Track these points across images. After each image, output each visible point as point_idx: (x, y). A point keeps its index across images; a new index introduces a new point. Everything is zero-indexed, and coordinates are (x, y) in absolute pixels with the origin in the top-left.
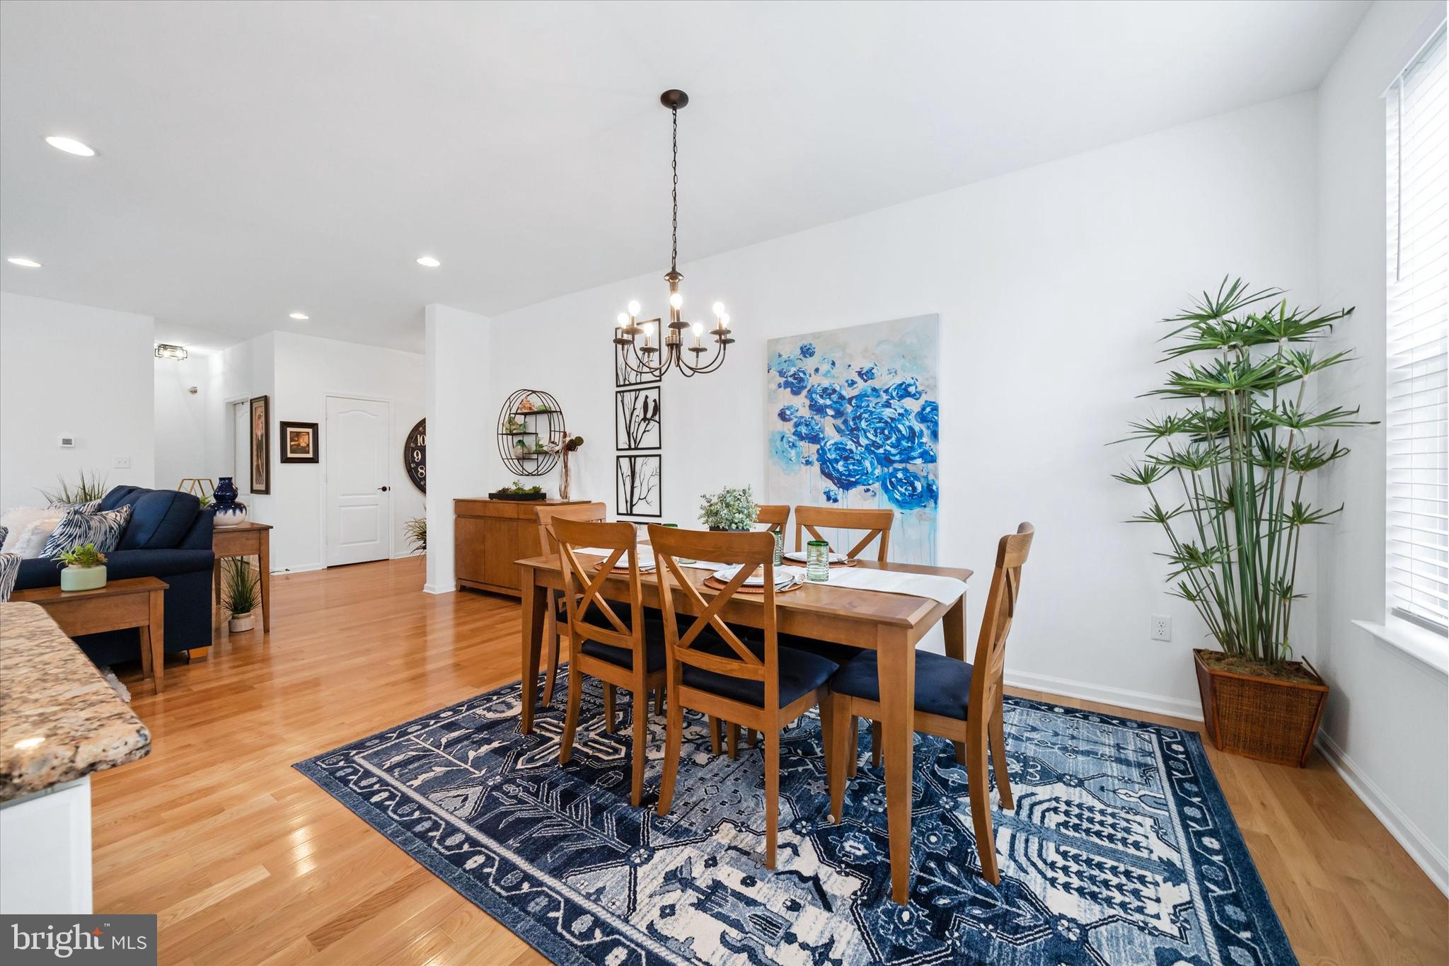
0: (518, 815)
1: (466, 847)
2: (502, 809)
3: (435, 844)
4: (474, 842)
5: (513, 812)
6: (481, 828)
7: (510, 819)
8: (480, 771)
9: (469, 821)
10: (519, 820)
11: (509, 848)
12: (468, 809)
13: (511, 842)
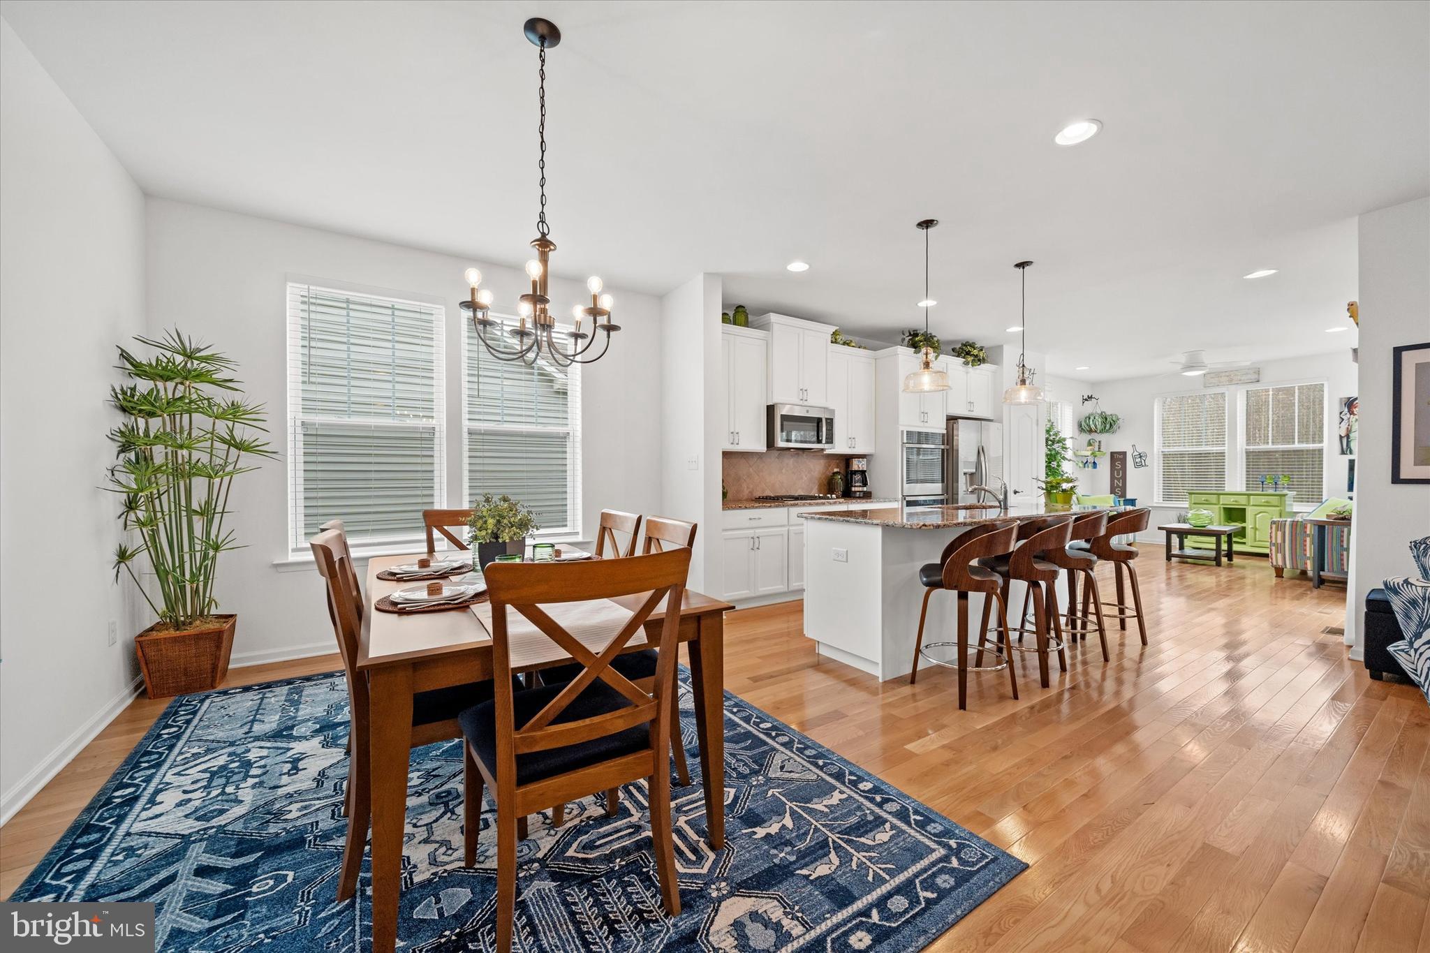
0: (737, 747)
1: (774, 734)
2: (749, 753)
3: (796, 740)
4: (769, 735)
5: (742, 749)
6: (765, 743)
7: (743, 745)
8: (773, 795)
9: (774, 749)
10: (737, 742)
11: (744, 728)
12: (777, 761)
13: (742, 731)
